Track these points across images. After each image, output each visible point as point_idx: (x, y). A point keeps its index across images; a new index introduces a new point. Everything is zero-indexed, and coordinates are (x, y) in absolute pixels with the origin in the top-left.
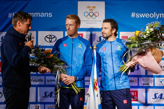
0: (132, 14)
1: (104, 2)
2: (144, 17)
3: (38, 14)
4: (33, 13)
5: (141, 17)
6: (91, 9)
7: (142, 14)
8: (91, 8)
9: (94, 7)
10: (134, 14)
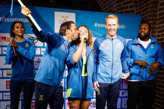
0: (95, 24)
1: (75, 14)
2: (103, 27)
3: (22, 20)
4: (17, 19)
5: (101, 27)
6: (65, 19)
7: (102, 25)
8: (65, 17)
9: (67, 17)
10: (97, 24)
